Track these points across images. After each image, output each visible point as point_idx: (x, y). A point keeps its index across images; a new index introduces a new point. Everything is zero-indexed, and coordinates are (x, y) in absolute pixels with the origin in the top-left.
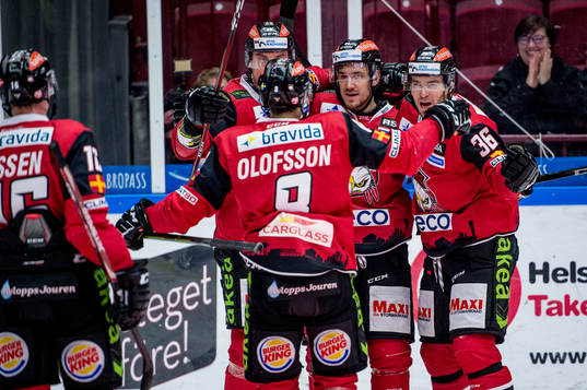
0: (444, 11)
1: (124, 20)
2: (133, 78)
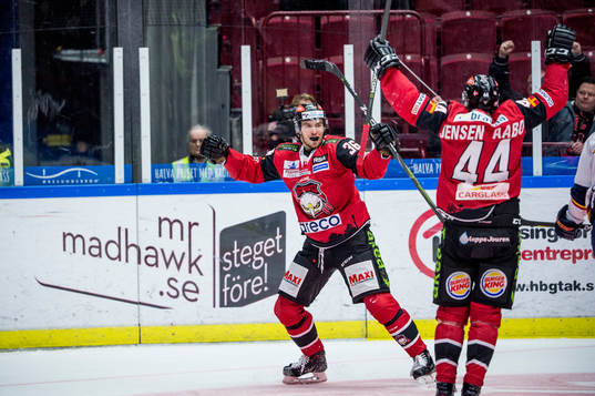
0: (433, 63)
1: (226, 69)
2: (232, 106)
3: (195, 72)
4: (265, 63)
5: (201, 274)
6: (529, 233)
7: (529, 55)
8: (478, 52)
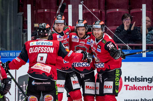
0: (103, 12)
2: (23, 28)
3: (8, 15)
4: (37, 11)
5: (10, 94)
6: (141, 79)
7: (141, 10)
8: (121, 8)
